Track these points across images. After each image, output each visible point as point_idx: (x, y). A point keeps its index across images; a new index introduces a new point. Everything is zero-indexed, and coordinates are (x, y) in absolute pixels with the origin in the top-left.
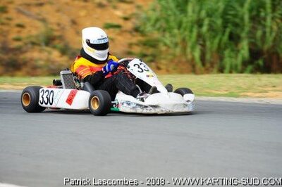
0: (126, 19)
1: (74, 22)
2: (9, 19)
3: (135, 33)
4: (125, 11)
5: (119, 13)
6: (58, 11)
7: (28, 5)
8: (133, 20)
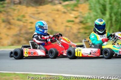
0: (76, 18)
1: (54, 20)
2: (27, 20)
3: (81, 24)
4: (75, 14)
5: (72, 15)
6: (47, 16)
7: (34, 14)
8: (79, 18)
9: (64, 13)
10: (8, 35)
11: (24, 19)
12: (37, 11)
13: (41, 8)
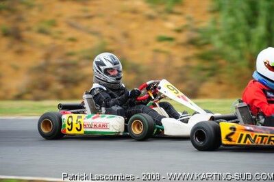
0: (179, 31)
1: (126, 35)
2: (61, 33)
3: (191, 47)
5: (170, 25)
6: (109, 23)
7: (78, 18)
8: (187, 33)
9: (151, 18)
10: (16, 68)
11: (54, 30)
12: (85, 11)
13: (96, 5)
